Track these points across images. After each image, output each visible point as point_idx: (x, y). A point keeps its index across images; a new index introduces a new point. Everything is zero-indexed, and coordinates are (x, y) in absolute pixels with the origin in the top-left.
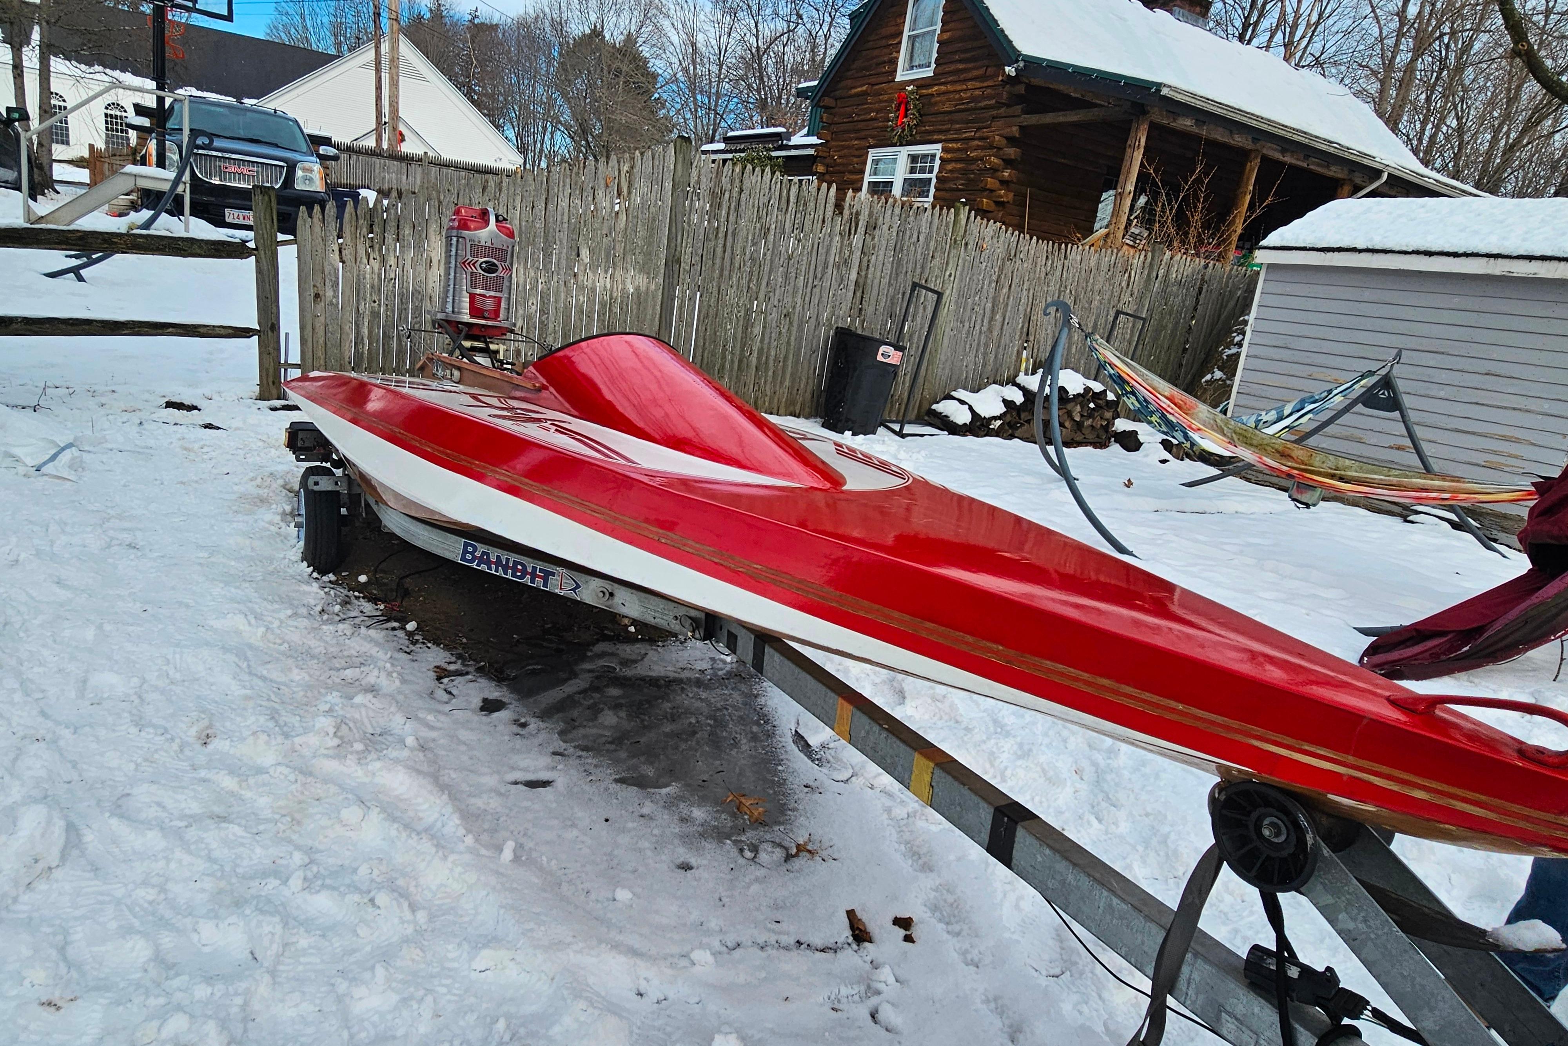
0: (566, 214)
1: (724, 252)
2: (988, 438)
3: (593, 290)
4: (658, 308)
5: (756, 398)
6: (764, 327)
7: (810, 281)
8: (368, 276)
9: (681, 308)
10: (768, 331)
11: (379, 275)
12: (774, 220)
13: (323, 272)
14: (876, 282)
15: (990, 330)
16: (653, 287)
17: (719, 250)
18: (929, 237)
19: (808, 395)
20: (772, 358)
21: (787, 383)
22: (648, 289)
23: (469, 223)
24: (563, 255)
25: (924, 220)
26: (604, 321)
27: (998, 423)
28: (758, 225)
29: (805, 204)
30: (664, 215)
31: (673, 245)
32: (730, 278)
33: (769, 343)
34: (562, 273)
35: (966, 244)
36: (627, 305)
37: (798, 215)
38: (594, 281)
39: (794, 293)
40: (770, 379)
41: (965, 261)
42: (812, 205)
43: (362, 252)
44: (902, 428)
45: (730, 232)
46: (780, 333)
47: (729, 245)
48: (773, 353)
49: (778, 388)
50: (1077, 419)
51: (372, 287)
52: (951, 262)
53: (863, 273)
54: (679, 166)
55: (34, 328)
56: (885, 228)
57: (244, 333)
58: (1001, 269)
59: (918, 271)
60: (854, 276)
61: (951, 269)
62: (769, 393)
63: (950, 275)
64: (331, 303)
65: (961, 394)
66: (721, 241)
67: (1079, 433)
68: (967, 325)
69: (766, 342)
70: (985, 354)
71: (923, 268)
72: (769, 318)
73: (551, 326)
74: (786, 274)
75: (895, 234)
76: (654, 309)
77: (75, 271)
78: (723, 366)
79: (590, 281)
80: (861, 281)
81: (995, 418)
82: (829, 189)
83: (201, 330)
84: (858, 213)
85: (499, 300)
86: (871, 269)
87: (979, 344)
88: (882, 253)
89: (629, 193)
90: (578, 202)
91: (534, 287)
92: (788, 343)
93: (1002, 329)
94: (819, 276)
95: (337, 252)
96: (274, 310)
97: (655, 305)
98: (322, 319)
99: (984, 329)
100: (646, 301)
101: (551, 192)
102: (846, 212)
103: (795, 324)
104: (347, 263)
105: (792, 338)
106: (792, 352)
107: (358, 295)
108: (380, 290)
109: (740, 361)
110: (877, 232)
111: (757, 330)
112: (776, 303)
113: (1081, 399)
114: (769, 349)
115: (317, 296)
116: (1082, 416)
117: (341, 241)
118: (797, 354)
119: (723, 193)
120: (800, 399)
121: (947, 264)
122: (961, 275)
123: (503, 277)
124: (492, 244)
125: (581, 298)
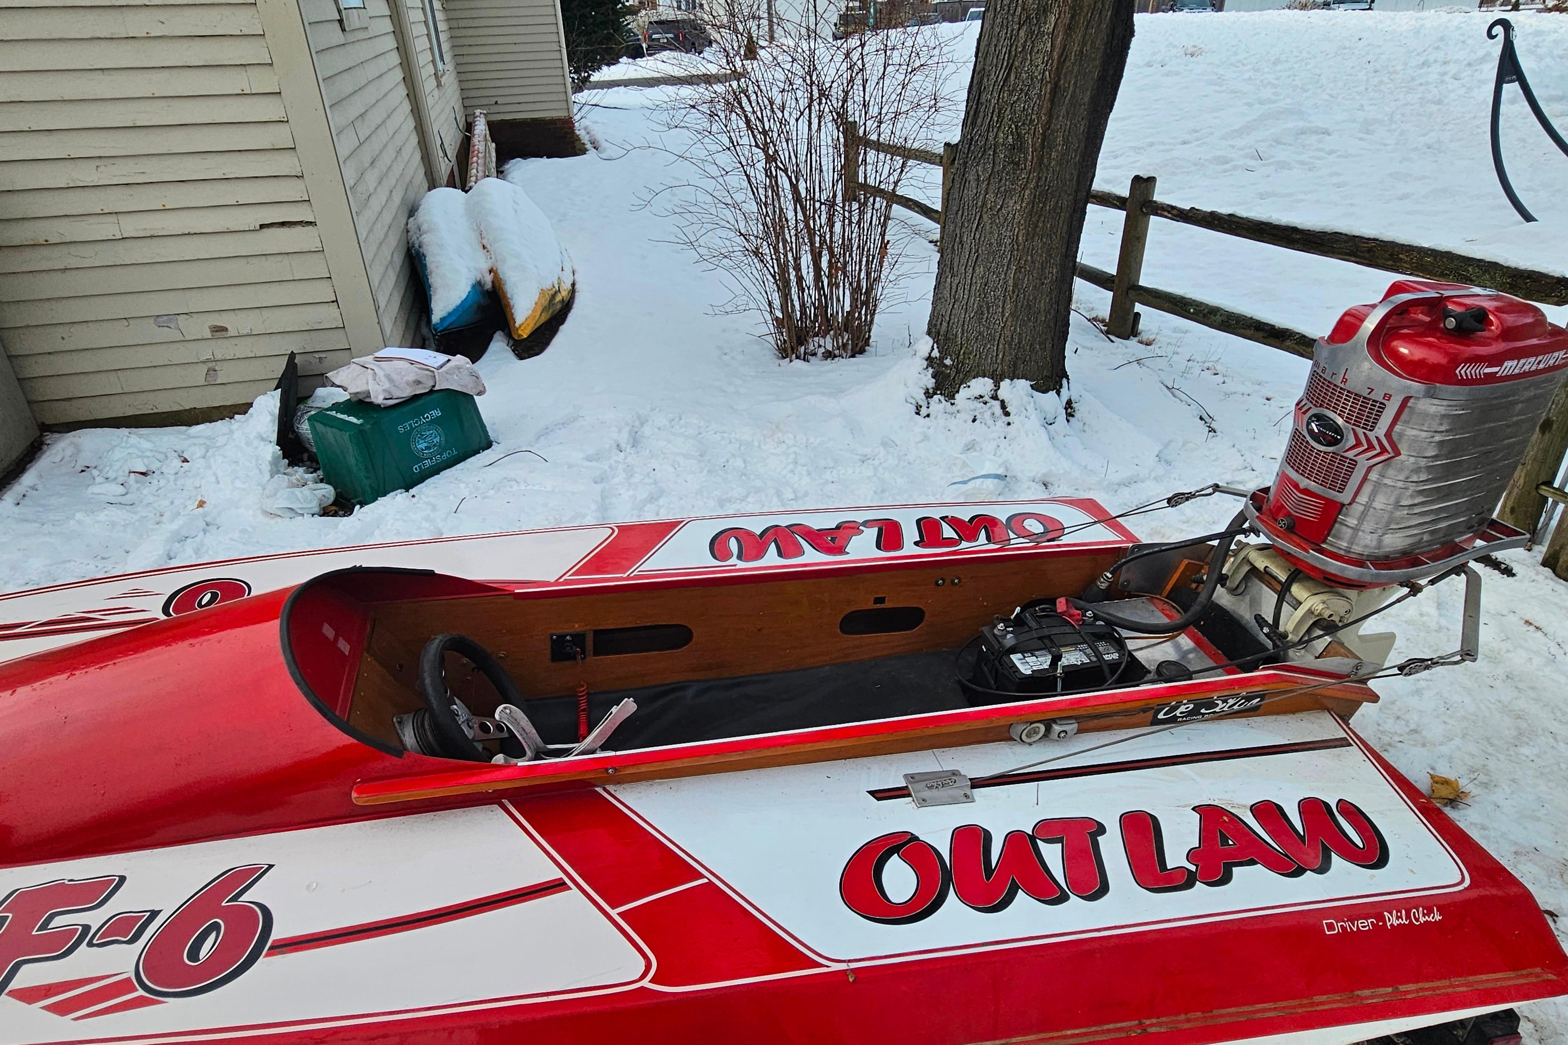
85: (1328, 505)
123: (1351, 460)
124: (1344, 381)
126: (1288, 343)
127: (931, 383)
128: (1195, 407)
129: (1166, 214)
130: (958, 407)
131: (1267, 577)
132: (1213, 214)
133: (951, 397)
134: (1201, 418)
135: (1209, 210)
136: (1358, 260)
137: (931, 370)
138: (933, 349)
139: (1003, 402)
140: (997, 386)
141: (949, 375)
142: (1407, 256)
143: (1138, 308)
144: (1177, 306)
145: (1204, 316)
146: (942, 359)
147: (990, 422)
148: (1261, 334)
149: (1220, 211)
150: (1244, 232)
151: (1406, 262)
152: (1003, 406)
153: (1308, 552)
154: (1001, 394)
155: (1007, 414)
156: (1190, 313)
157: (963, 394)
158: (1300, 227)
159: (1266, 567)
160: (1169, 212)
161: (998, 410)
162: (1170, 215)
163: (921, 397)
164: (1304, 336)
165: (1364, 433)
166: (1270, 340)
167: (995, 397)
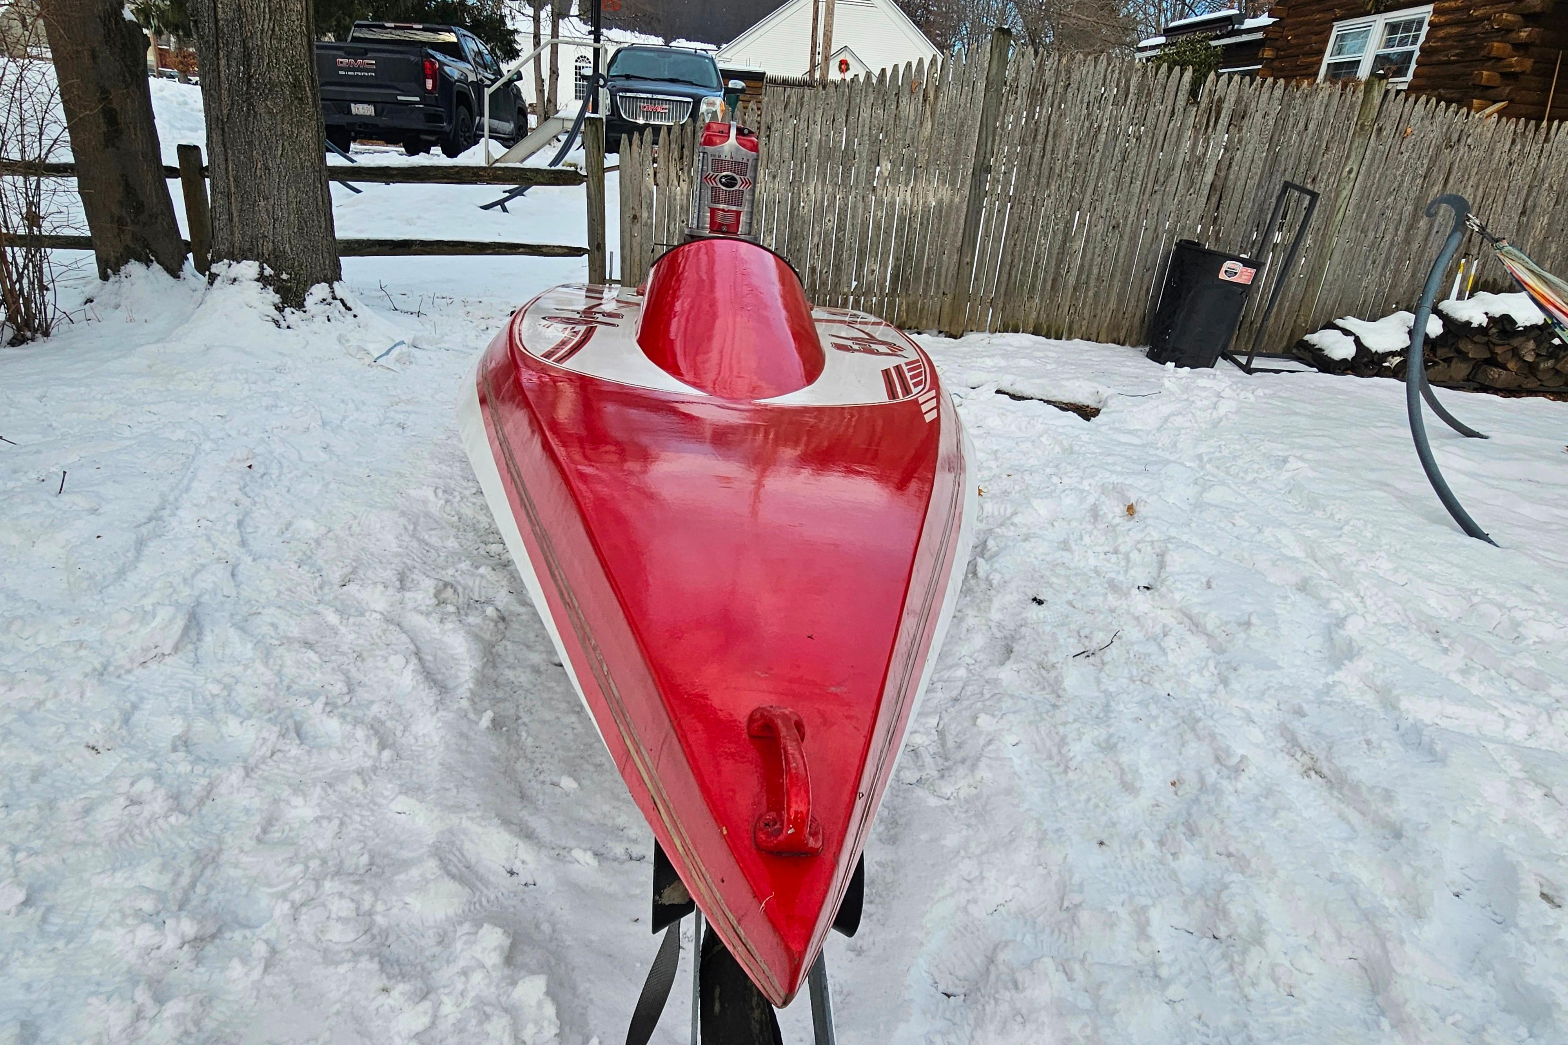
0: (867, 126)
1: (1043, 156)
2: (1376, 379)
3: (892, 204)
4: (962, 221)
5: (1071, 323)
6: (1087, 241)
7: (1150, 185)
8: (678, 197)
9: (988, 221)
10: (1091, 246)
11: (688, 195)
12: (1107, 115)
13: (640, 195)
14: (1240, 184)
15: (1407, 241)
16: (957, 200)
17: (1037, 155)
18: (1321, 126)
19: (1137, 321)
20: (1094, 276)
21: (1112, 305)
22: (952, 201)
23: (714, 139)
24: (863, 169)
25: (1317, 103)
26: (902, 237)
27: (1397, 360)
28: (1087, 124)
29: (1149, 94)
30: (974, 118)
31: (982, 152)
32: (1048, 185)
33: (1092, 260)
34: (860, 187)
35: (1380, 130)
36: (928, 219)
37: (1139, 108)
38: (893, 197)
39: (1128, 201)
40: (1089, 300)
41: (1375, 151)
42: (1158, 94)
43: (673, 175)
44: (1249, 362)
45: (1051, 134)
46: (1106, 247)
47: (1049, 148)
48: (1095, 271)
49: (1099, 311)
50: (1530, 359)
51: (681, 208)
52: (1353, 154)
53: (1222, 174)
54: (995, 63)
55: (428, 249)
56: (1259, 116)
57: (576, 252)
58: (1433, 161)
59: (1303, 167)
60: (1209, 178)
61: (1352, 164)
62: (1086, 315)
63: (1350, 172)
64: (646, 223)
65: (1351, 323)
66: (1039, 146)
67: (1532, 379)
68: (1371, 235)
69: (1089, 256)
70: (1397, 272)
71: (1310, 163)
72: (1094, 230)
73: (848, 242)
74: (1119, 181)
75: (1271, 123)
76: (957, 223)
77: (501, 203)
78: (1033, 286)
79: (889, 195)
80: (1219, 184)
81: (1393, 354)
82: (1182, 75)
83: (544, 250)
84: (1221, 101)
85: (738, 213)
86: (1235, 168)
87: (1387, 260)
88: (1250, 147)
89: (936, 97)
90: (879, 112)
91: (832, 203)
92: (1116, 261)
93: (1426, 240)
94: (1162, 179)
95: (652, 176)
96: (600, 232)
97: (958, 218)
98: (638, 238)
99: (1399, 239)
100: (948, 214)
101: (853, 102)
102: (1204, 101)
103: (1126, 238)
104: (661, 186)
105: (1122, 254)
106: (1119, 270)
107: (669, 216)
108: (688, 210)
109: (1054, 280)
110: (1246, 123)
111: (1079, 245)
112: (1103, 213)
113: (1538, 332)
114: (1091, 265)
115: (635, 217)
116: (1538, 355)
117: (655, 165)
118: (1127, 273)
119: (1045, 90)
120: (1126, 324)
121: (1348, 157)
122: (1368, 170)
125: (879, 213)
127: (277, 299)
130: (312, 313)
133: (300, 305)
137: (271, 288)
138: (262, 269)
139: (342, 300)
140: (332, 288)
141: (290, 288)
146: (278, 275)
147: (341, 318)
148: (387, 248)
152: (344, 305)
154: (339, 293)
155: (349, 309)
157: (310, 302)
161: (343, 309)
163: (275, 314)
167: (334, 298)
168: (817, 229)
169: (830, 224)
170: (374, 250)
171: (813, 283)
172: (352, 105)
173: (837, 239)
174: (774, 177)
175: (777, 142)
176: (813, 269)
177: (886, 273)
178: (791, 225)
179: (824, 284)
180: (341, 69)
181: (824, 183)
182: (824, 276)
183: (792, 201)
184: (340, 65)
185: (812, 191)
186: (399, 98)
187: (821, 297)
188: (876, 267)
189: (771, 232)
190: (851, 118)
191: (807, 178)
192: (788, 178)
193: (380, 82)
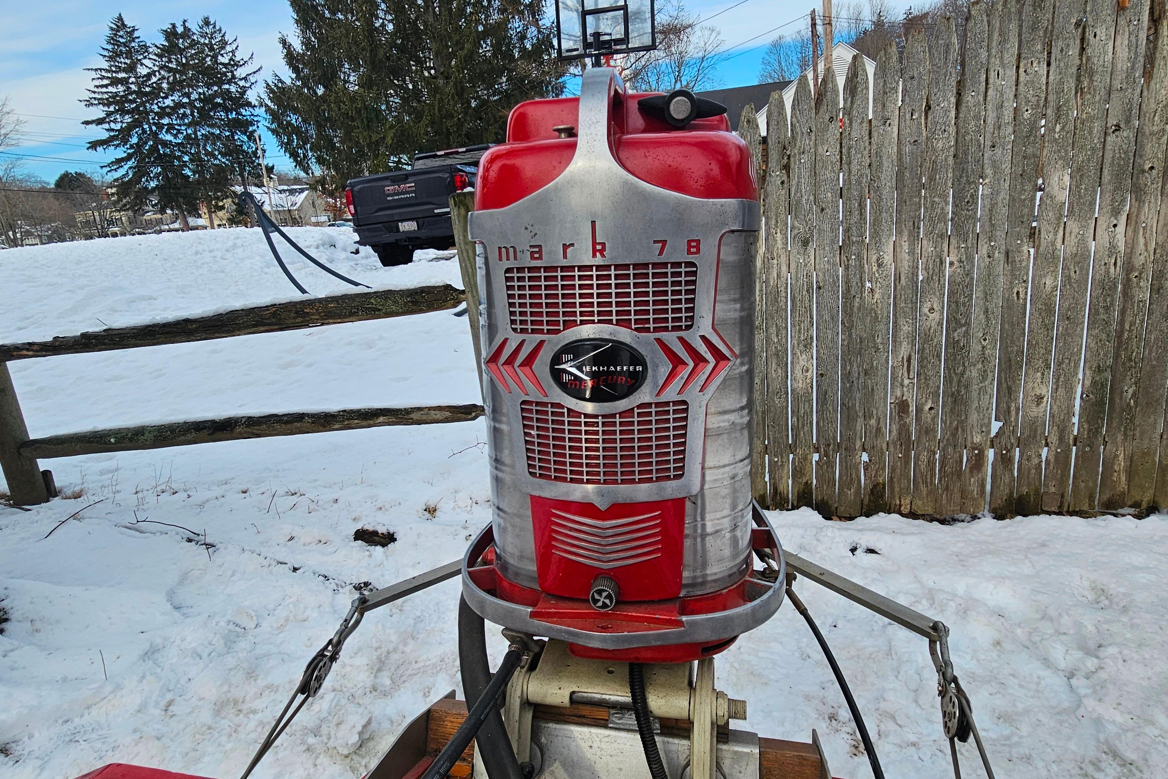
0: (1009, 105)
3: (1079, 258)
24: (1004, 196)
26: (1107, 322)
34: (1000, 234)
38: (1082, 241)
57: (466, 413)
73: (975, 348)
79: (1072, 239)
90: (1040, 67)
91: (935, 274)
101: (971, 65)
123: (675, 403)
124: (598, 248)
125: (1049, 281)
126: (238, 430)
128: (174, 533)
129: (25, 352)
131: (585, 710)
132: (84, 335)
134: (190, 540)
135: (79, 334)
136: (267, 328)
142: (311, 309)
143: (43, 464)
144: (92, 442)
145: (131, 440)
149: (91, 330)
150: (133, 341)
151: (313, 314)
153: (680, 623)
156: (111, 443)
158: (190, 317)
159: (573, 693)
160: (28, 350)
162: (31, 353)
164: (250, 418)
165: (681, 339)
166: (218, 435)
168: (906, 329)
169: (936, 316)
170: (190, 437)
171: (904, 430)
172: (400, 224)
173: (952, 343)
174: (805, 243)
175: (805, 174)
176: (902, 406)
177: (1071, 398)
178: (848, 328)
179: (927, 431)
180: (389, 195)
181: (914, 237)
182: (927, 417)
183: (847, 282)
184: (387, 192)
185: (888, 258)
186: (436, 211)
187: (924, 457)
188: (1046, 391)
189: (807, 346)
190: (969, 98)
191: (876, 234)
192: (833, 241)
193: (419, 201)
